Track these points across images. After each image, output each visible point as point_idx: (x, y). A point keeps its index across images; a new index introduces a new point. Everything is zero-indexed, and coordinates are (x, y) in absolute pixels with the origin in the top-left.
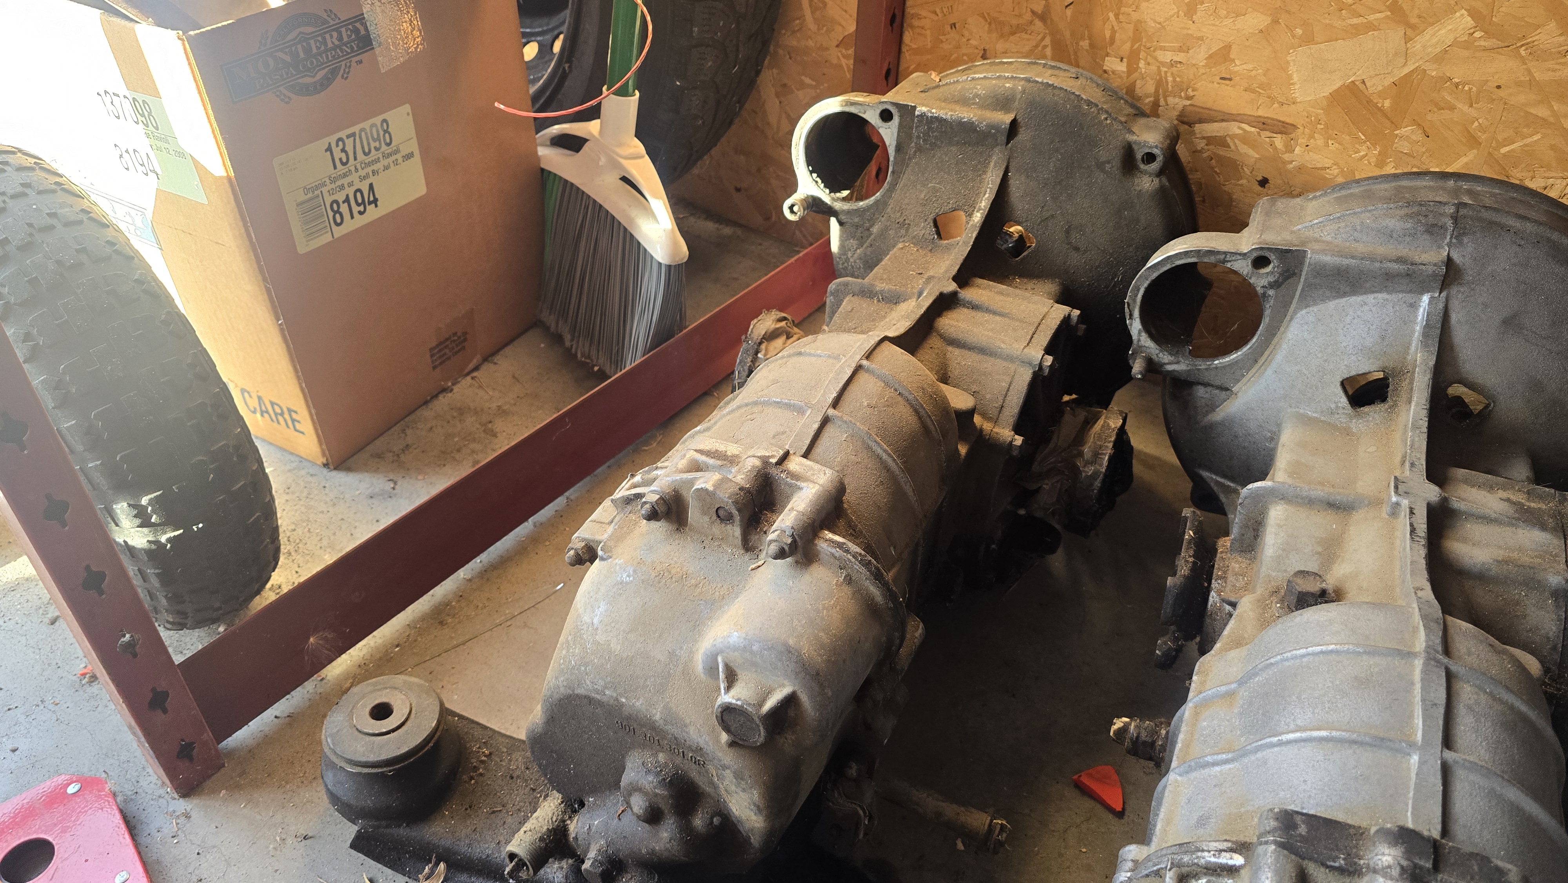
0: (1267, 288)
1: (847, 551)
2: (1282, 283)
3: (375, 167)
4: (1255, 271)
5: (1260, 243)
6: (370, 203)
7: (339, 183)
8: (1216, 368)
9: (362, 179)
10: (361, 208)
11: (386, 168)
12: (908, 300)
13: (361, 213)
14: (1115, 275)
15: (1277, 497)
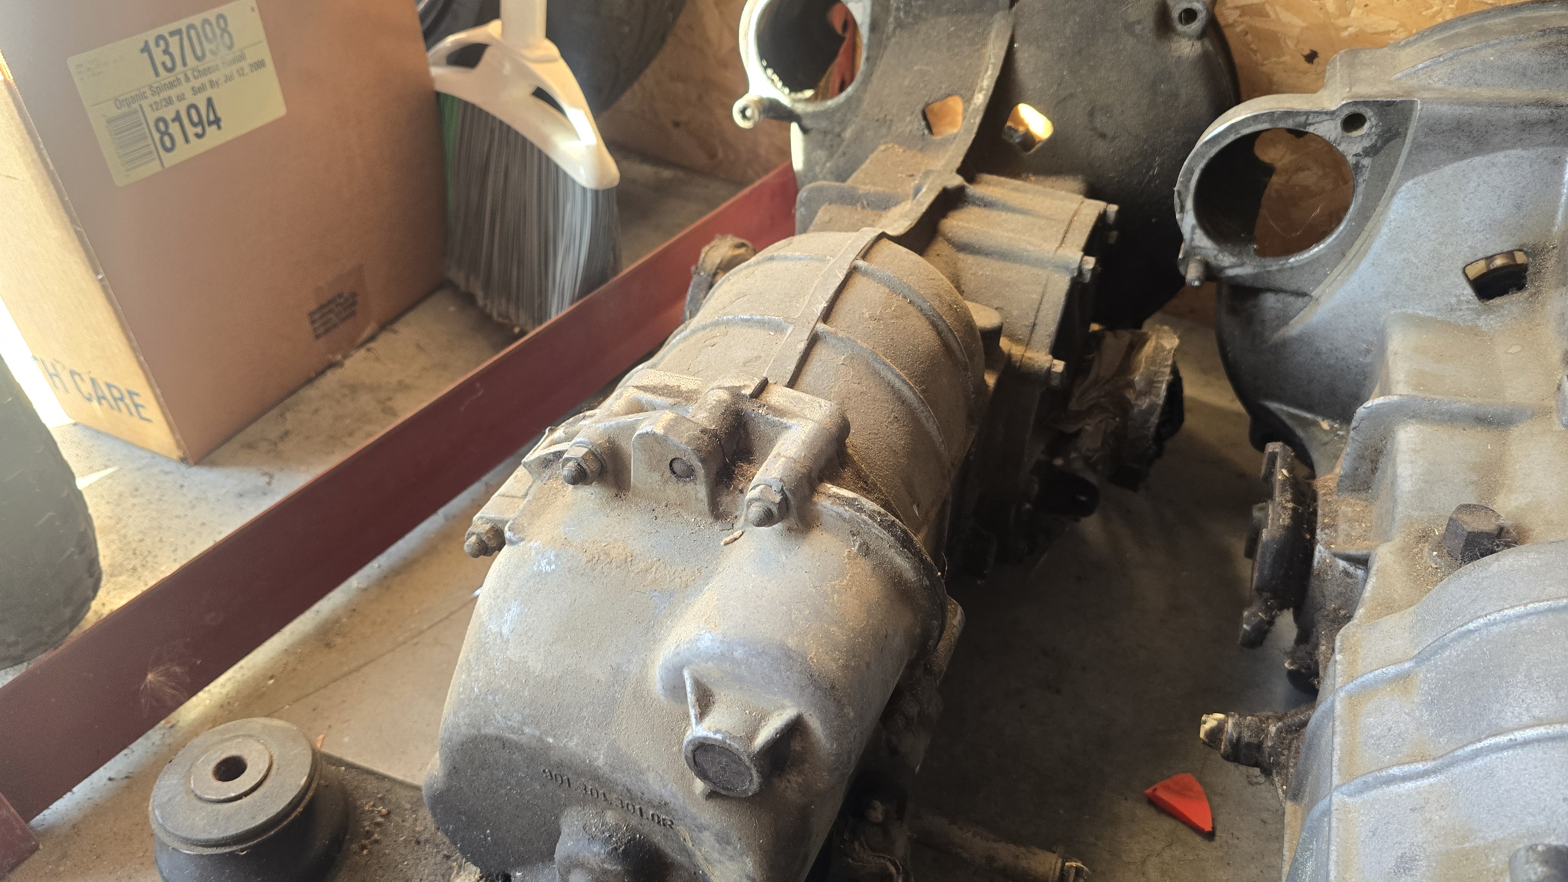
0: (1360, 156)
1: (861, 510)
2: (1381, 148)
3: (214, 77)
4: (1346, 134)
5: (1353, 97)
6: (210, 123)
7: (164, 94)
8: (1292, 268)
9: (196, 91)
10: (199, 130)
11: (229, 78)
12: (900, 203)
13: (198, 136)
14: (1150, 167)
15: (1406, 415)
